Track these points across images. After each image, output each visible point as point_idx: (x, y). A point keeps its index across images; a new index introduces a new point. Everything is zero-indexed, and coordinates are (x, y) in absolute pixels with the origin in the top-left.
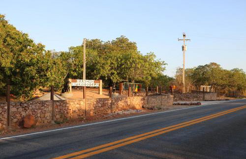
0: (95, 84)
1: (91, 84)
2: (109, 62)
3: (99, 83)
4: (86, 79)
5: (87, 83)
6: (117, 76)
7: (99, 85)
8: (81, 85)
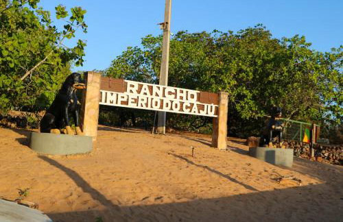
0: (201, 108)
1: (187, 103)
2: (234, 66)
3: (218, 102)
4: (170, 84)
5: (169, 98)
6: (251, 103)
7: (217, 112)
8: (142, 105)
